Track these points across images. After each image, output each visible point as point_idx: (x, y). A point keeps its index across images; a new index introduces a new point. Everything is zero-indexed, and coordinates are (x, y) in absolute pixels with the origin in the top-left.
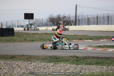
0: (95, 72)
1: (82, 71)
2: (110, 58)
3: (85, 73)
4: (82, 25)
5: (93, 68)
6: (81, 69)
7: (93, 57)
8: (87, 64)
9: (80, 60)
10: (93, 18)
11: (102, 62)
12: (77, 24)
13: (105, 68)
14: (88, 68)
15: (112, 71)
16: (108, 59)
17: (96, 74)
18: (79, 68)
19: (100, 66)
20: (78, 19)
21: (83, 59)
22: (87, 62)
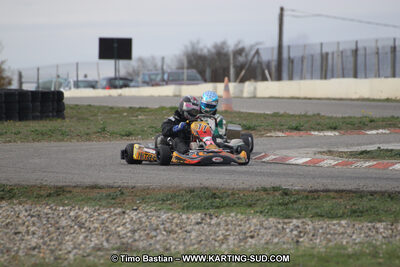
0: (347, 243)
1: (301, 240)
3: (313, 248)
4: (302, 78)
5: (341, 230)
6: (300, 232)
7: (343, 191)
8: (320, 216)
9: (295, 202)
10: (342, 52)
11: (373, 208)
12: (285, 74)
13: (382, 230)
14: (322, 228)
16: (392, 199)
17: (350, 250)
18: (292, 231)
19: (365, 224)
20: (289, 58)
21: (307, 197)
22: (318, 210)
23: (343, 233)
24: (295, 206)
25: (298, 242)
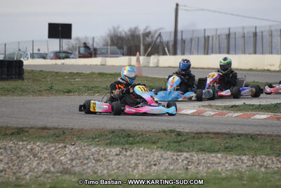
0: (222, 170)
1: (189, 167)
2: (258, 135)
3: (197, 173)
4: (191, 53)
5: (218, 161)
6: (189, 162)
7: (218, 133)
8: (203, 150)
9: (185, 140)
10: (219, 36)
11: (240, 145)
12: (179, 51)
13: (246, 161)
14: (204, 159)
15: (263, 169)
16: (253, 139)
17: (223, 175)
18: (183, 161)
19: (234, 157)
20: (182, 39)
21: (194, 137)
22: (201, 147)
23: (219, 163)
24: (185, 143)
25: (187, 169)
